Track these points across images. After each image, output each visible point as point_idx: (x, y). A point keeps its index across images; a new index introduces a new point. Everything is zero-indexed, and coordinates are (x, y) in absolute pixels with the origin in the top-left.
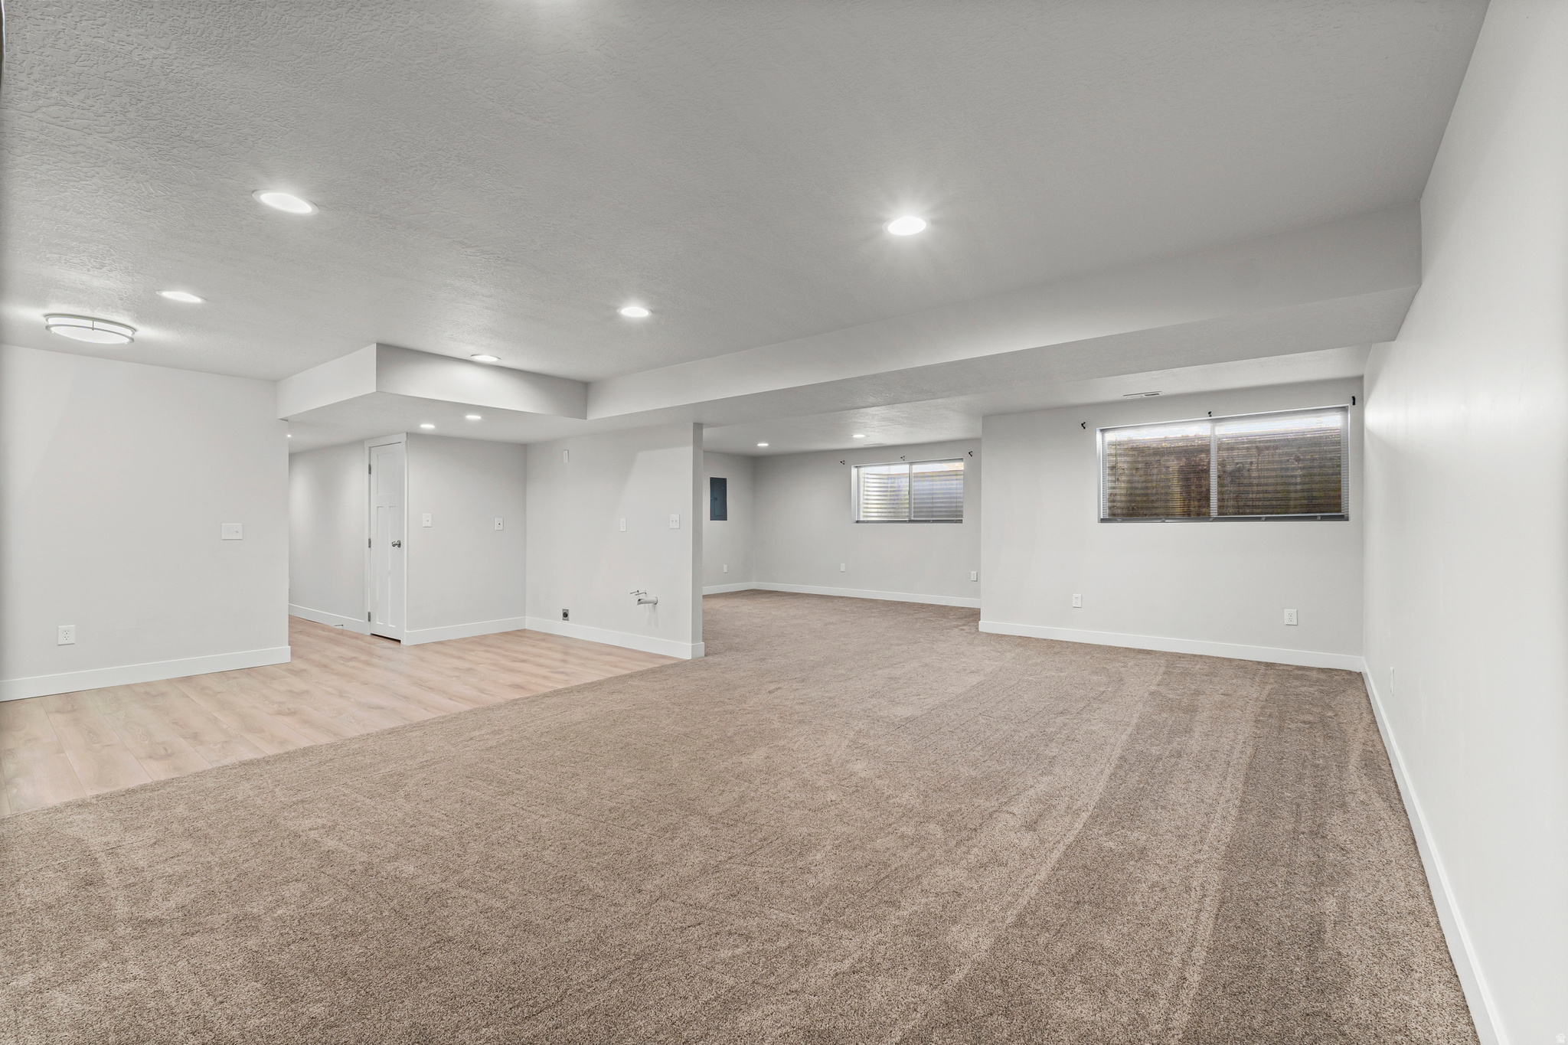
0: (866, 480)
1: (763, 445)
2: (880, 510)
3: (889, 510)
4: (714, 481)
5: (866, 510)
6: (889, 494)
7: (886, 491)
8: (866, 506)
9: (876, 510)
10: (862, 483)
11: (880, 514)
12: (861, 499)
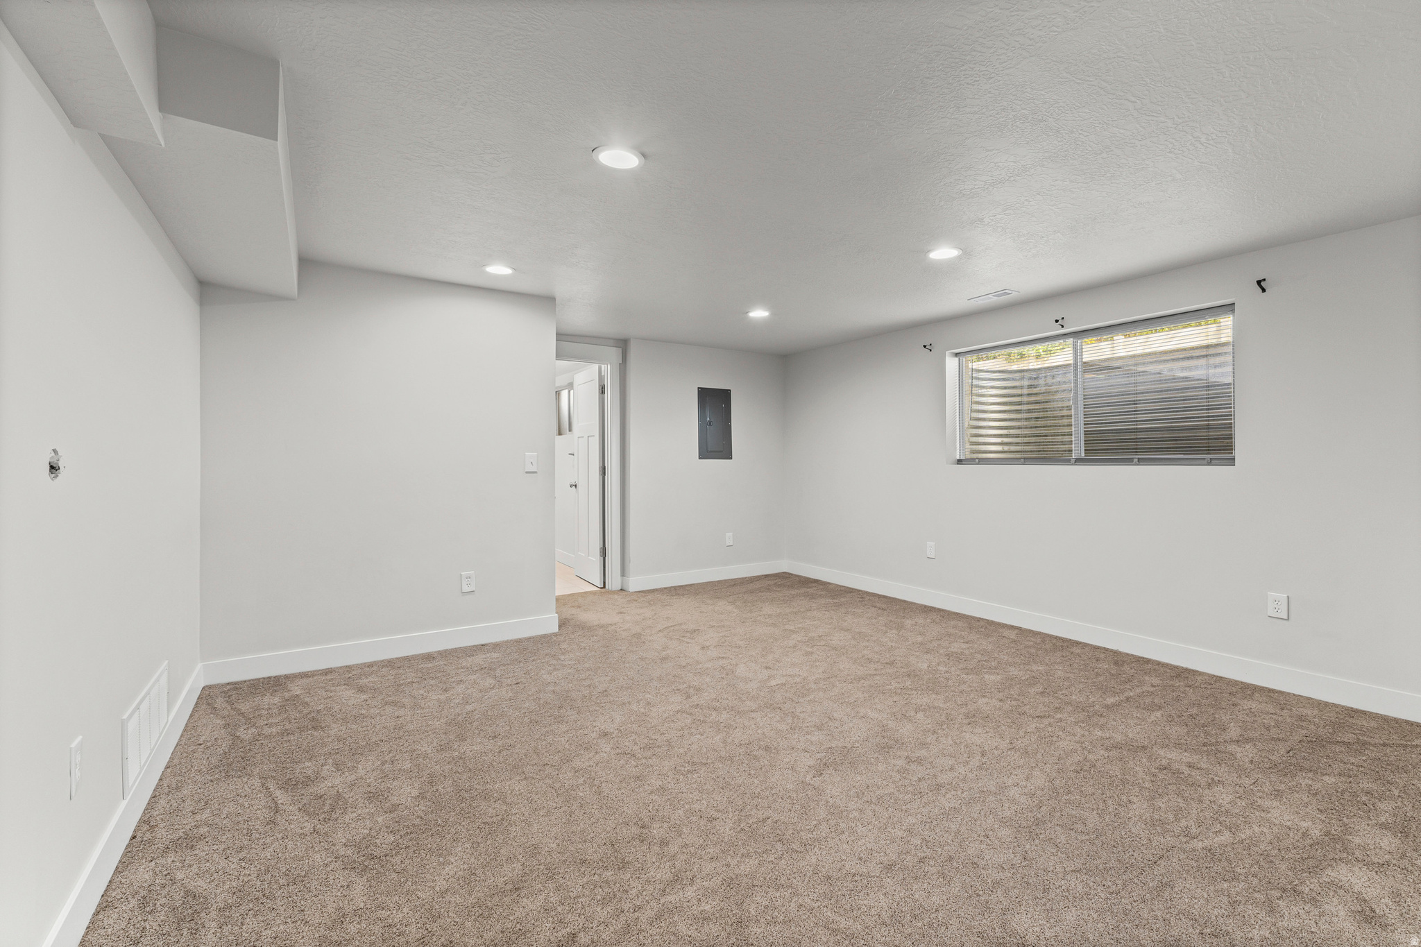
0: (975, 382)
1: (759, 314)
2: (1006, 440)
3: (1026, 440)
4: (706, 396)
5: (975, 439)
6: (1025, 407)
7: (1020, 403)
8: (975, 431)
9: (999, 440)
10: (966, 388)
11: (1006, 448)
12: (967, 419)
